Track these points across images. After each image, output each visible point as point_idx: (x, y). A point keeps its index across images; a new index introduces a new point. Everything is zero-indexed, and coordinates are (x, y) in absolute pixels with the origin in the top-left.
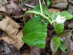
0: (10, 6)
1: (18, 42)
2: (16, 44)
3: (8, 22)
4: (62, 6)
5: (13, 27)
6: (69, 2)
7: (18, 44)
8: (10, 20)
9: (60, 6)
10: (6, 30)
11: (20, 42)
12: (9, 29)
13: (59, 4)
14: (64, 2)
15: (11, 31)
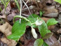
0: (11, 15)
1: (12, 43)
2: (10, 44)
3: (6, 26)
4: (53, 16)
5: (10, 30)
6: (59, 12)
7: (12, 44)
8: (8, 25)
9: (51, 15)
10: (5, 32)
11: (13, 43)
12: (7, 32)
13: (51, 14)
14: (55, 12)
15: (8, 33)
